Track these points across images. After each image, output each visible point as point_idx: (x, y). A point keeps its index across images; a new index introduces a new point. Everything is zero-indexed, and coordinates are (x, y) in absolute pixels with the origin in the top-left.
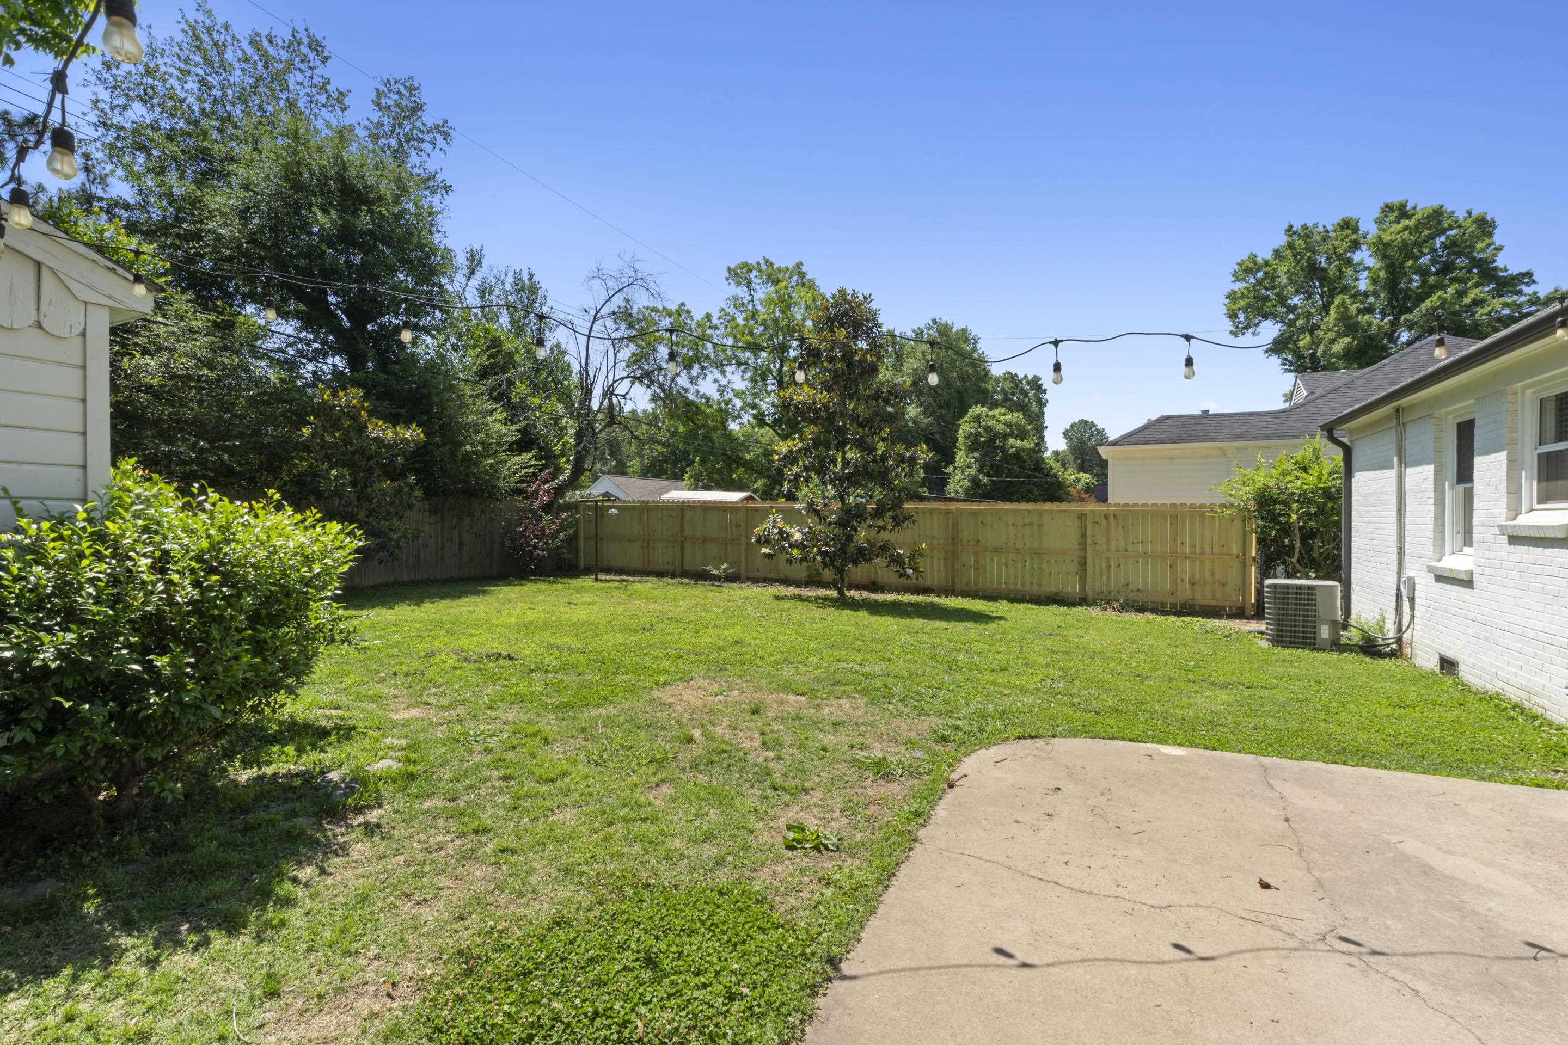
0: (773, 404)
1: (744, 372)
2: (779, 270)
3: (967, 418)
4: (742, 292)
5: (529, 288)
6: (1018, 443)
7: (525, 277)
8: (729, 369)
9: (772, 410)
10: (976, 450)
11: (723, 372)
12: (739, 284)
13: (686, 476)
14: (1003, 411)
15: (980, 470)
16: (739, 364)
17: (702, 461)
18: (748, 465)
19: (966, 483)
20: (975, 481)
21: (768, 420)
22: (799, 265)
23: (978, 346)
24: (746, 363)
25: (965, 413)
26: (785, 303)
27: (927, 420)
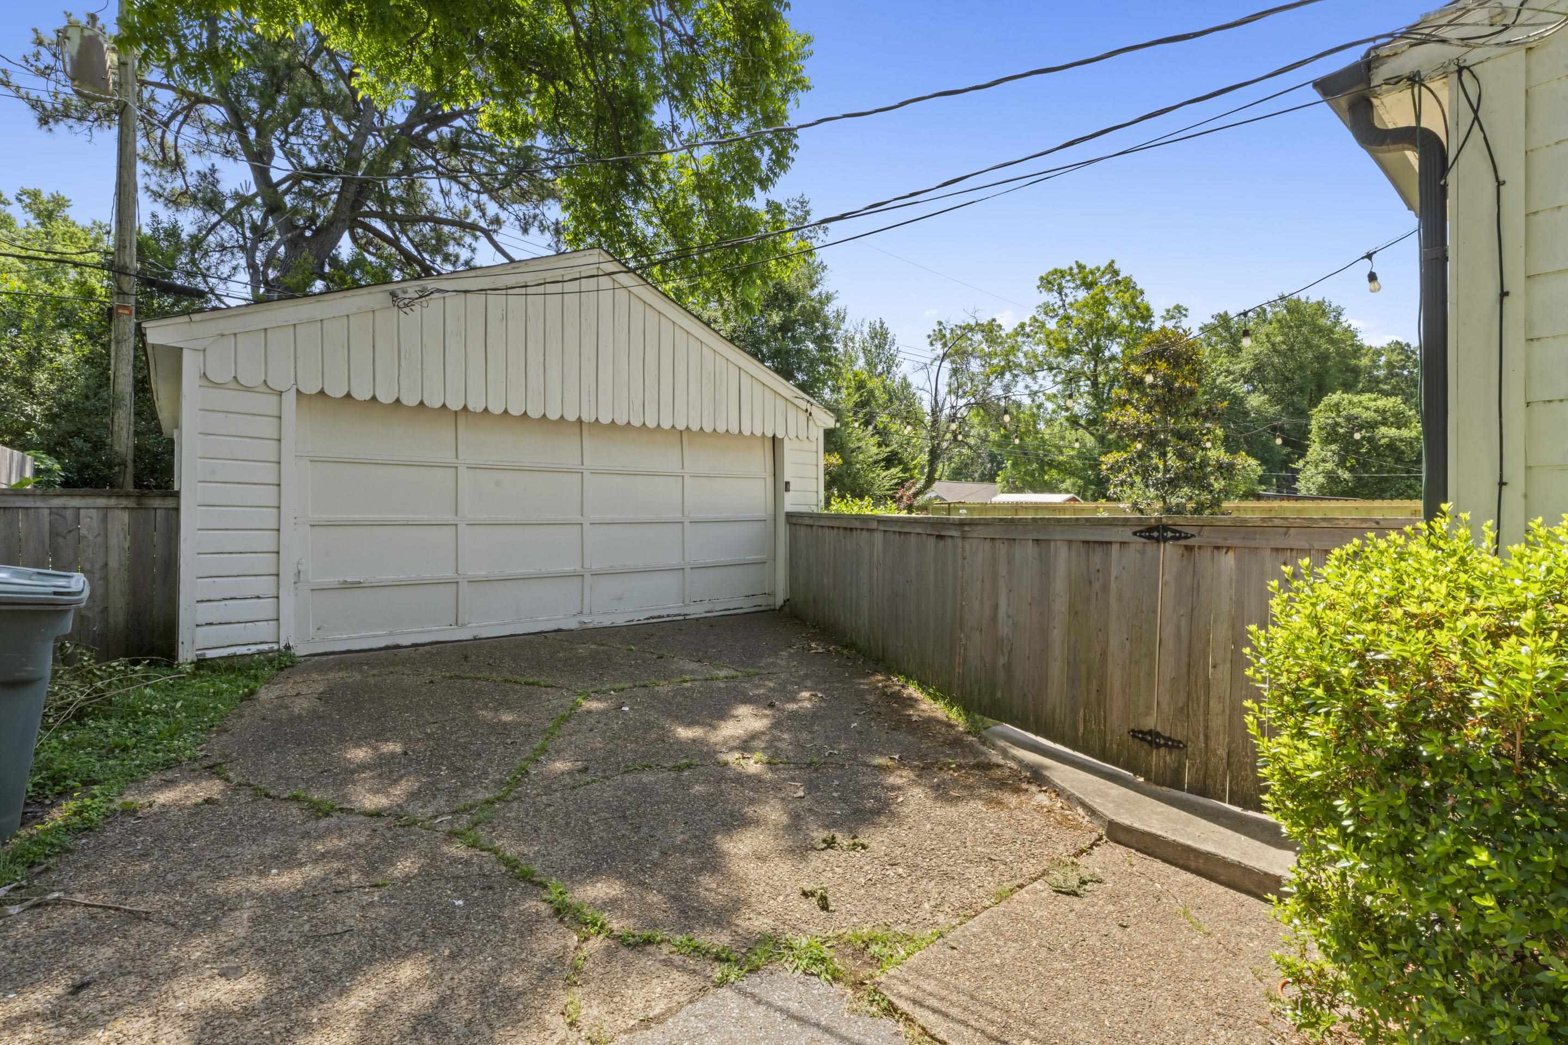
0: (1087, 406)
1: (1055, 376)
2: (1092, 273)
3: (1321, 406)
4: (1053, 298)
5: (882, 334)
6: (1393, 432)
7: (878, 325)
8: (1040, 375)
9: (1086, 411)
10: (1334, 441)
11: (1035, 379)
12: (1051, 290)
13: (998, 479)
14: (1374, 396)
15: (1341, 463)
16: (1051, 369)
17: (1014, 465)
18: (1059, 466)
19: (1321, 479)
20: (1332, 478)
21: (1082, 422)
22: (1111, 264)
23: (1343, 319)
24: (1058, 367)
25: (1319, 401)
26: (1100, 304)
27: (1272, 410)
